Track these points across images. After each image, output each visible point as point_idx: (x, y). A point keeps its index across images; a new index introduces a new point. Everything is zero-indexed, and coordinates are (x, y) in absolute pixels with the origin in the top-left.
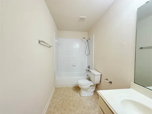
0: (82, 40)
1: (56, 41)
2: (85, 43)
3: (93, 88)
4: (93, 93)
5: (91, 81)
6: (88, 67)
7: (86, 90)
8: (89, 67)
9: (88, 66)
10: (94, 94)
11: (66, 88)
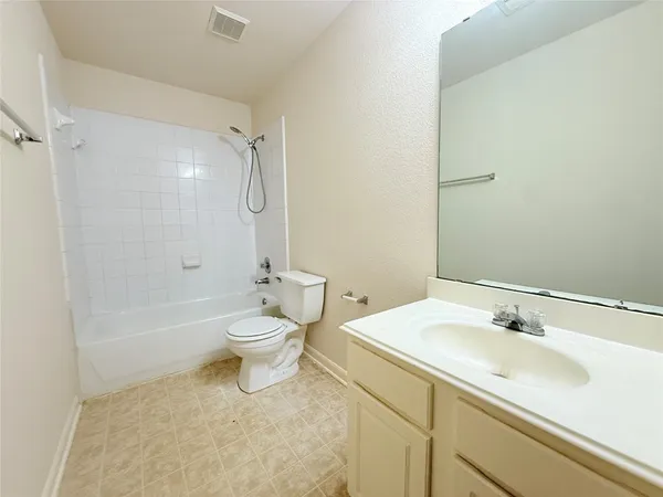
0: (222, 139)
1: (62, 120)
2: (242, 155)
3: (294, 346)
4: (296, 366)
5: (285, 317)
6: (262, 266)
7: (266, 359)
8: (268, 266)
9: (263, 261)
10: (301, 368)
11: (160, 382)
